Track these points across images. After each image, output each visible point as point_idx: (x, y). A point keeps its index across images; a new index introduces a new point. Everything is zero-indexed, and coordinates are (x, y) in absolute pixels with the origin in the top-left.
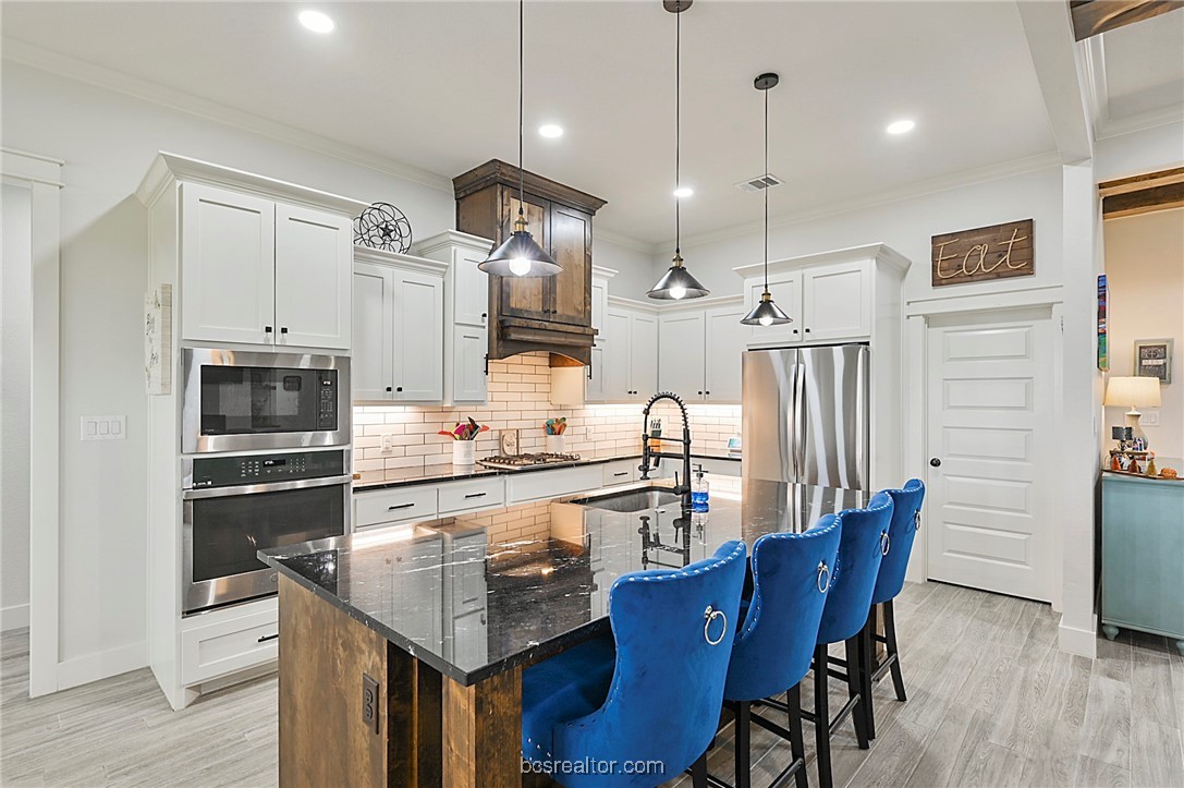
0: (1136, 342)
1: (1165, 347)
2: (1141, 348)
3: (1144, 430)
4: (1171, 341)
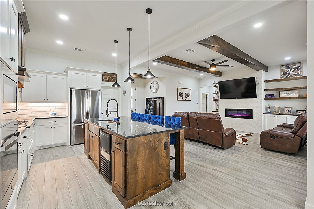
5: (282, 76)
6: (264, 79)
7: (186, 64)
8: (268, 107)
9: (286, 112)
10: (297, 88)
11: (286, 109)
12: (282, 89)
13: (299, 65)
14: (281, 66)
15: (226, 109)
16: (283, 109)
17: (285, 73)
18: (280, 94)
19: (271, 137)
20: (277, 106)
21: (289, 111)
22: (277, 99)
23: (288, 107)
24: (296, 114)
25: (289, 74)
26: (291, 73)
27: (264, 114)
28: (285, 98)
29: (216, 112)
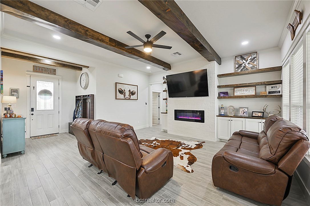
0: (10, 88)
1: (17, 90)
2: (11, 90)
3: (12, 108)
4: (19, 89)
5: (236, 69)
6: (217, 73)
7: (107, 40)
8: (221, 108)
9: (241, 114)
10: (254, 84)
11: (241, 110)
12: (237, 85)
13: (255, 56)
14: (236, 57)
15: (175, 110)
16: (238, 110)
17: (240, 65)
18: (235, 91)
19: (230, 167)
20: (231, 106)
21: (244, 112)
22: (231, 97)
23: (244, 108)
24: (252, 116)
25: (245, 67)
26: (247, 65)
27: (217, 116)
28: (240, 96)
29: (165, 113)
